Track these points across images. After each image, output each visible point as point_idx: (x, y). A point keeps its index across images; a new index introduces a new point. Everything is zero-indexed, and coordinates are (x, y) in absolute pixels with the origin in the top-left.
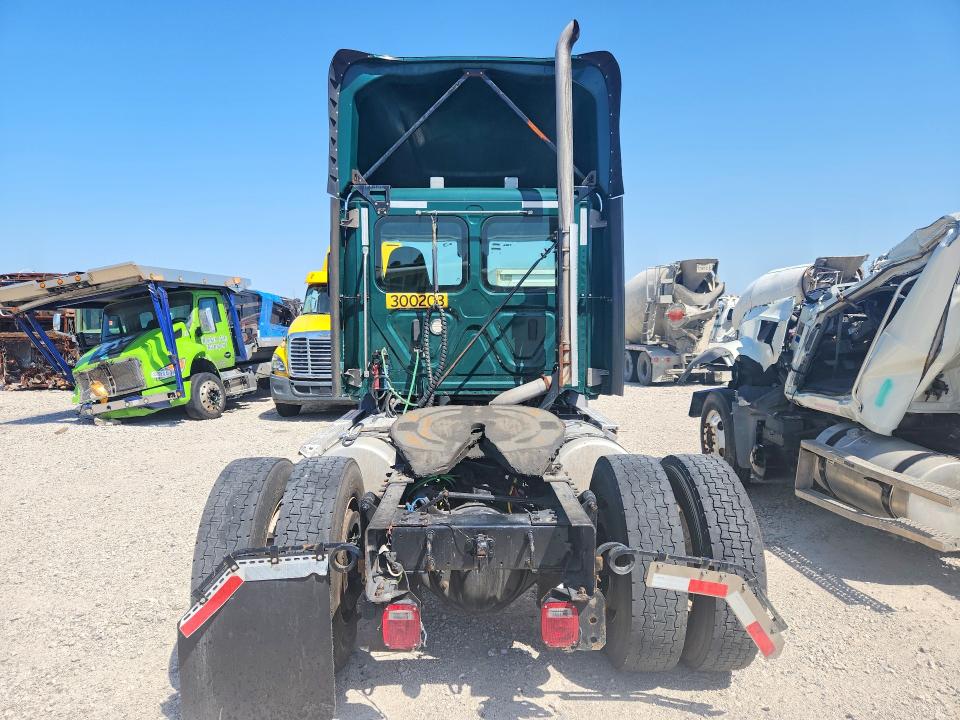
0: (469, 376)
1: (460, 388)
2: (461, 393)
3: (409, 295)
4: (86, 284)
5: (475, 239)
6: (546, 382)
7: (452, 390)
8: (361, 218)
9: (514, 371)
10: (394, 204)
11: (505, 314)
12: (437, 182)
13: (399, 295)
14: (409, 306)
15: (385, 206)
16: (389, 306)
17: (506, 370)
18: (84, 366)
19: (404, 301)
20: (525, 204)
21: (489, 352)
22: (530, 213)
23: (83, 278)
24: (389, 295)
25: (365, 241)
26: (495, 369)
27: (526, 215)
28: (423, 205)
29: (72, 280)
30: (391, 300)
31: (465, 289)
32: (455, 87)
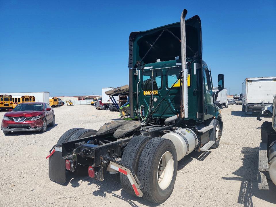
0: (164, 113)
1: (161, 117)
2: (162, 118)
3: (149, 91)
4: (120, 90)
5: (164, 75)
6: (178, 116)
7: (159, 117)
8: (138, 73)
9: (175, 112)
10: (145, 68)
11: (172, 96)
12: (158, 61)
13: (146, 91)
14: (149, 94)
15: (143, 69)
16: (144, 95)
17: (173, 112)
18: (121, 108)
19: (147, 93)
20: (177, 64)
21: (168, 106)
22: (179, 66)
23: (119, 89)
24: (144, 91)
25: (139, 78)
26: (170, 111)
27: (177, 67)
28: (152, 67)
29: (117, 89)
30: (145, 93)
31: (162, 89)
32: (161, 35)
